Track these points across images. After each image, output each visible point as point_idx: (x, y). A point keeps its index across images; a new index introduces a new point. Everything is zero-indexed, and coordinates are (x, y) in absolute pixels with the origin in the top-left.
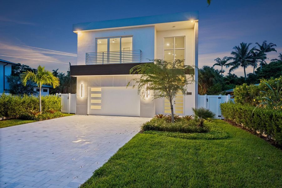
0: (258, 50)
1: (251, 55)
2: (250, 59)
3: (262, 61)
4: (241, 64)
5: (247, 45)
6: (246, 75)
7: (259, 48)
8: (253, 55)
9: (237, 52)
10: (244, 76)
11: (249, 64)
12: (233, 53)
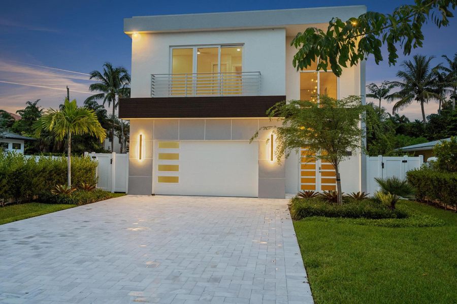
0: (447, 70)
1: (435, 79)
2: (433, 86)
3: (454, 90)
4: (416, 96)
5: (427, 59)
6: (426, 117)
7: (448, 66)
8: (437, 79)
9: (407, 73)
10: (421, 120)
11: (431, 96)
12: (400, 74)
